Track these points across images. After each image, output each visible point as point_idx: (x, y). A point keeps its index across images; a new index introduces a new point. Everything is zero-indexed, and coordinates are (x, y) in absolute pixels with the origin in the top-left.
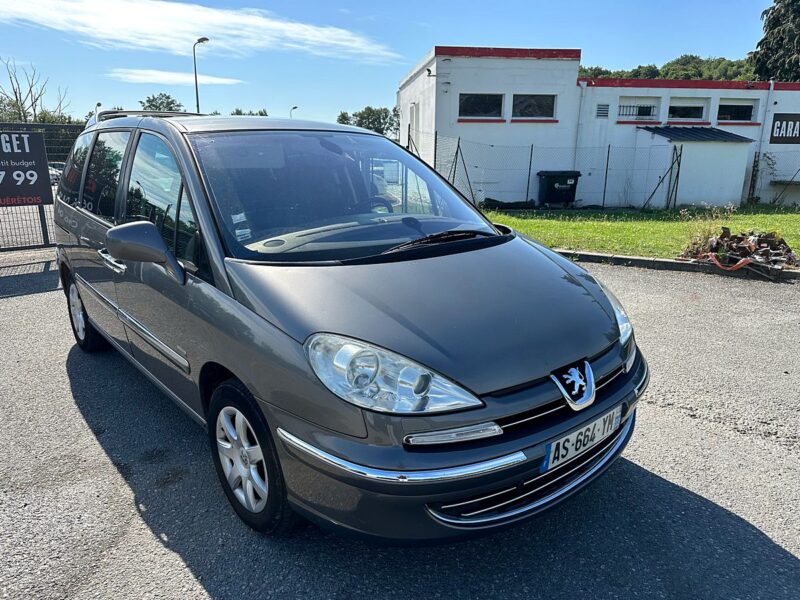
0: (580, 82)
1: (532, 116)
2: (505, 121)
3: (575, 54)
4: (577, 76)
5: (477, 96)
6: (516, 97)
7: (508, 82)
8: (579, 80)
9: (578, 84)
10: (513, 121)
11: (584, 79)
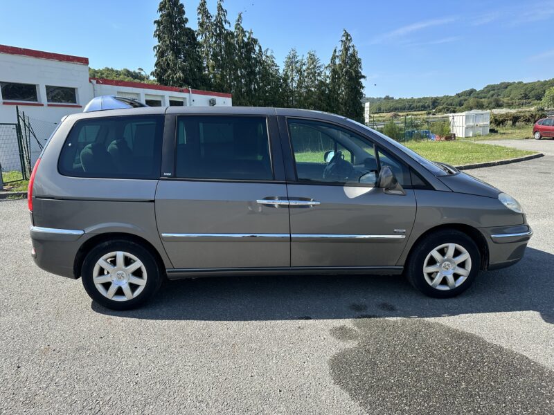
0: (92, 80)
1: (61, 102)
2: (43, 105)
3: (85, 61)
4: (88, 76)
5: (18, 84)
6: (48, 88)
7: (42, 76)
8: (90, 79)
9: (90, 82)
10: (49, 105)
11: (94, 78)
